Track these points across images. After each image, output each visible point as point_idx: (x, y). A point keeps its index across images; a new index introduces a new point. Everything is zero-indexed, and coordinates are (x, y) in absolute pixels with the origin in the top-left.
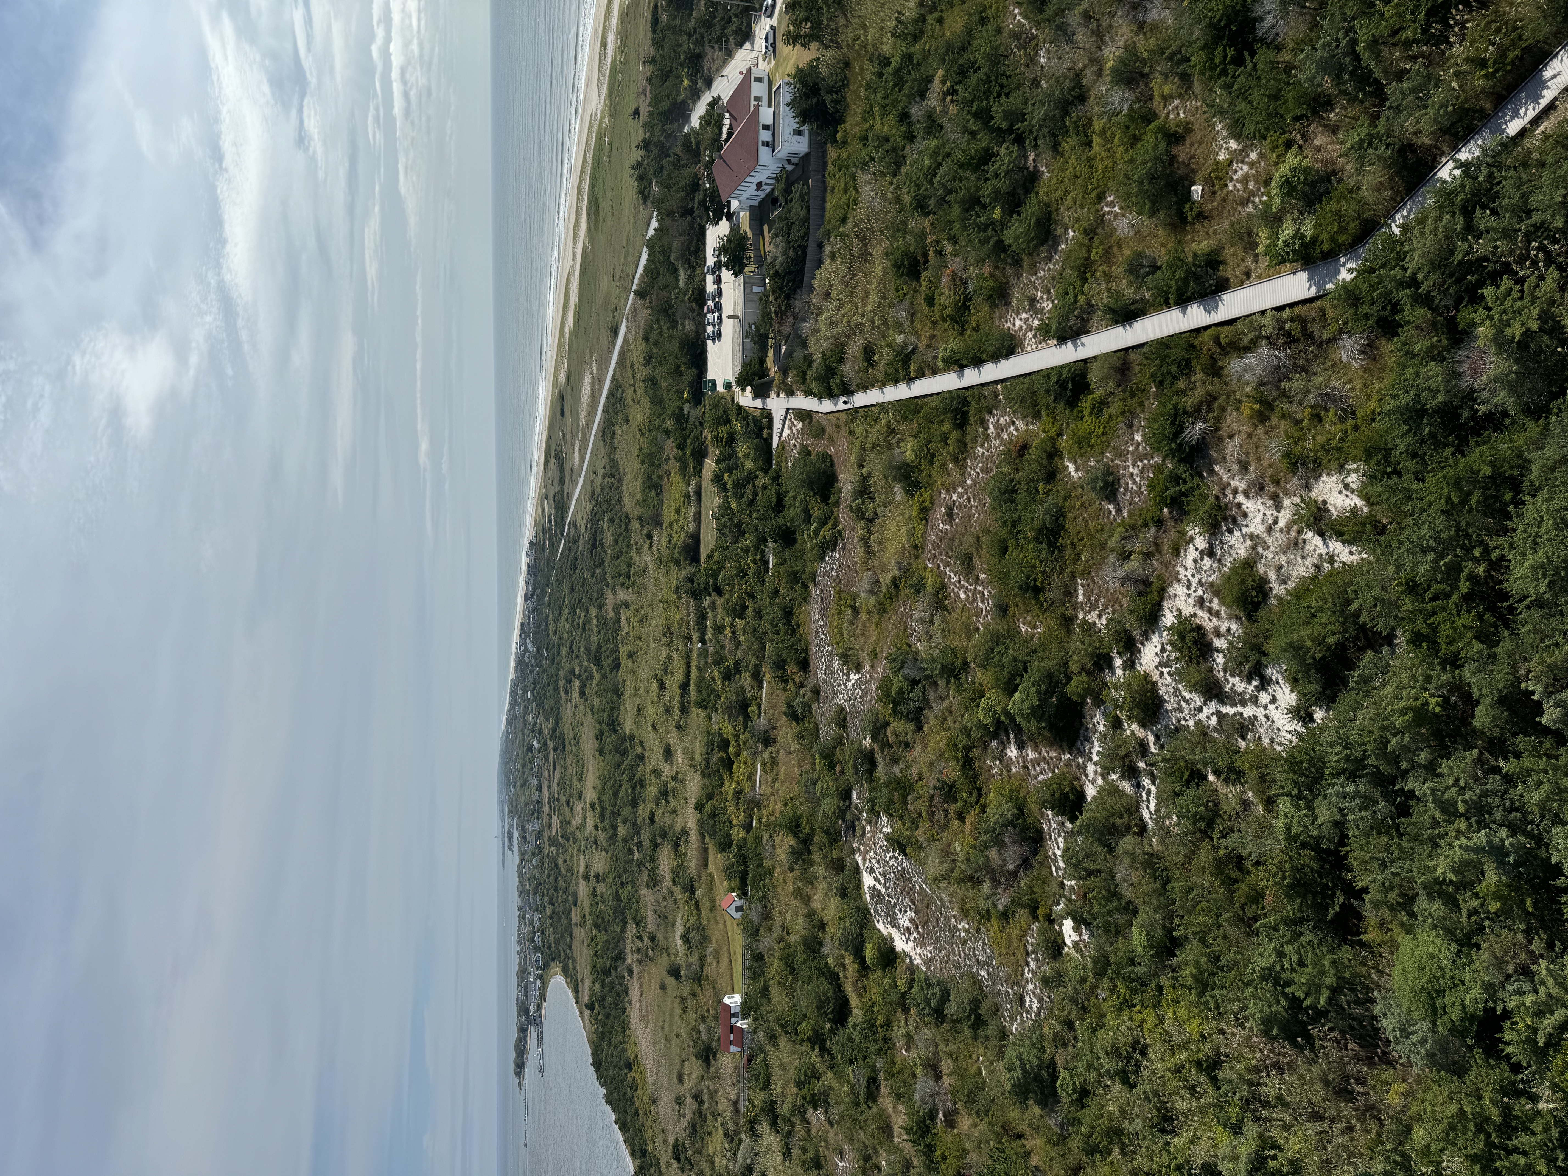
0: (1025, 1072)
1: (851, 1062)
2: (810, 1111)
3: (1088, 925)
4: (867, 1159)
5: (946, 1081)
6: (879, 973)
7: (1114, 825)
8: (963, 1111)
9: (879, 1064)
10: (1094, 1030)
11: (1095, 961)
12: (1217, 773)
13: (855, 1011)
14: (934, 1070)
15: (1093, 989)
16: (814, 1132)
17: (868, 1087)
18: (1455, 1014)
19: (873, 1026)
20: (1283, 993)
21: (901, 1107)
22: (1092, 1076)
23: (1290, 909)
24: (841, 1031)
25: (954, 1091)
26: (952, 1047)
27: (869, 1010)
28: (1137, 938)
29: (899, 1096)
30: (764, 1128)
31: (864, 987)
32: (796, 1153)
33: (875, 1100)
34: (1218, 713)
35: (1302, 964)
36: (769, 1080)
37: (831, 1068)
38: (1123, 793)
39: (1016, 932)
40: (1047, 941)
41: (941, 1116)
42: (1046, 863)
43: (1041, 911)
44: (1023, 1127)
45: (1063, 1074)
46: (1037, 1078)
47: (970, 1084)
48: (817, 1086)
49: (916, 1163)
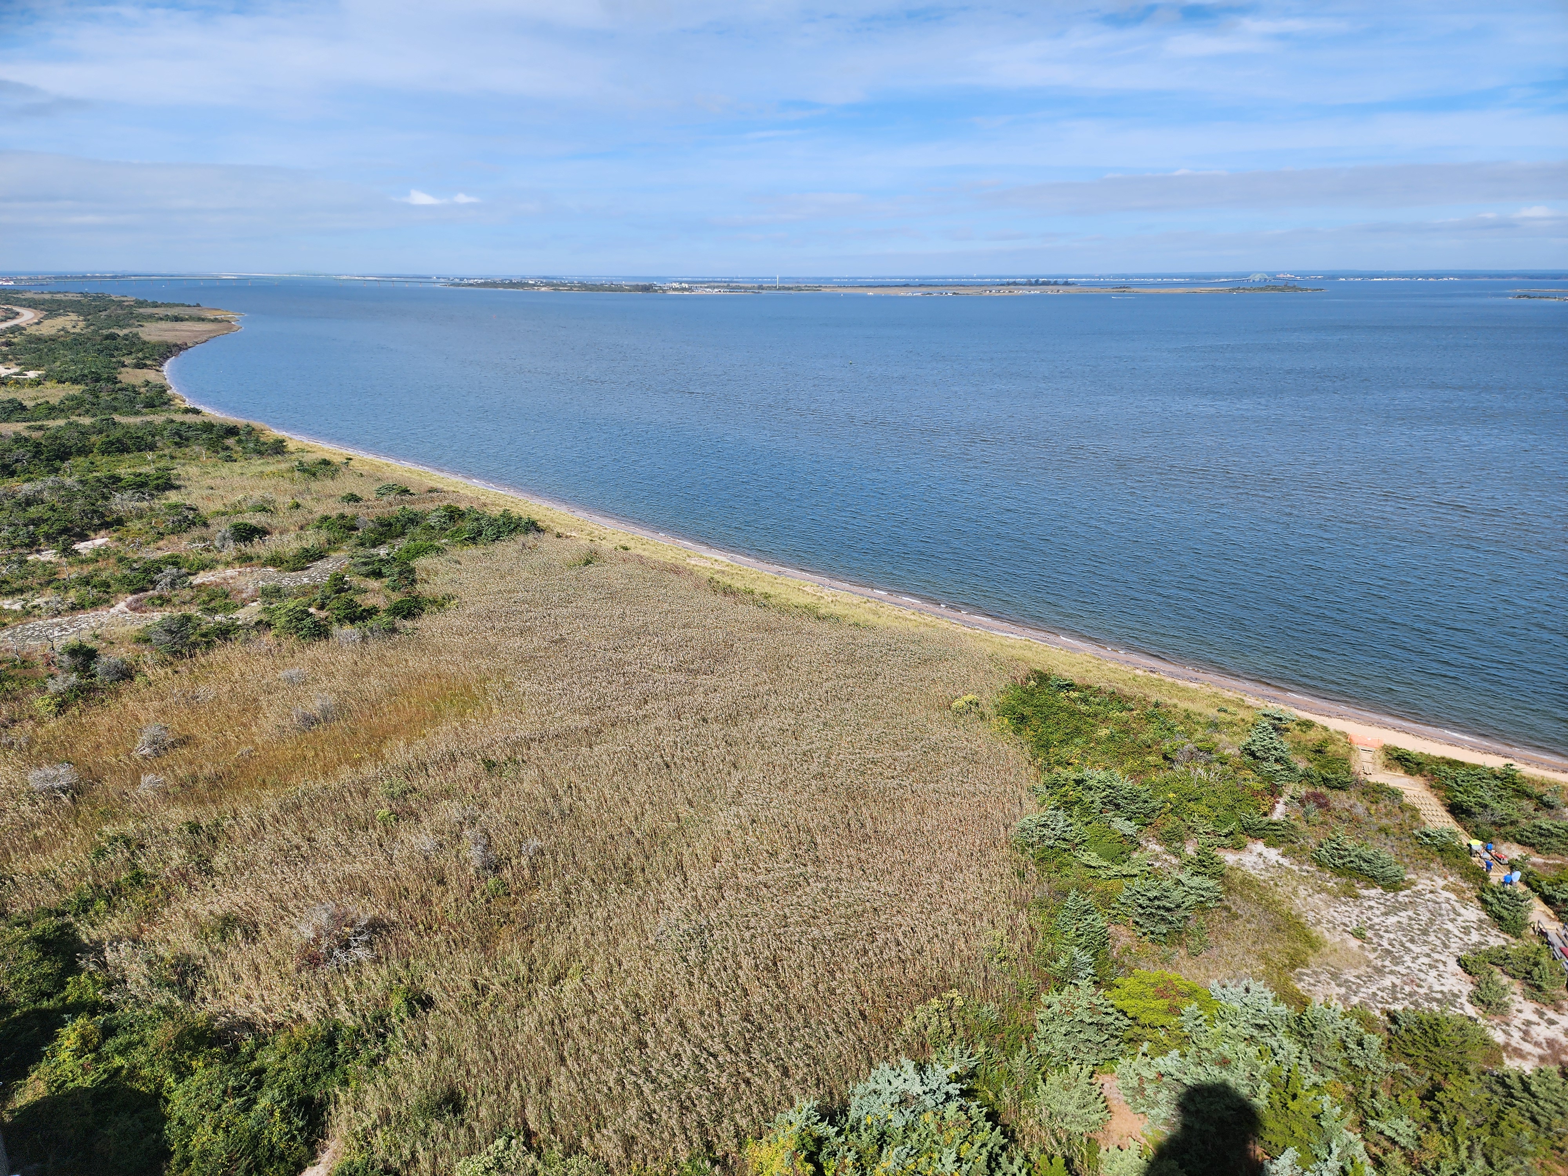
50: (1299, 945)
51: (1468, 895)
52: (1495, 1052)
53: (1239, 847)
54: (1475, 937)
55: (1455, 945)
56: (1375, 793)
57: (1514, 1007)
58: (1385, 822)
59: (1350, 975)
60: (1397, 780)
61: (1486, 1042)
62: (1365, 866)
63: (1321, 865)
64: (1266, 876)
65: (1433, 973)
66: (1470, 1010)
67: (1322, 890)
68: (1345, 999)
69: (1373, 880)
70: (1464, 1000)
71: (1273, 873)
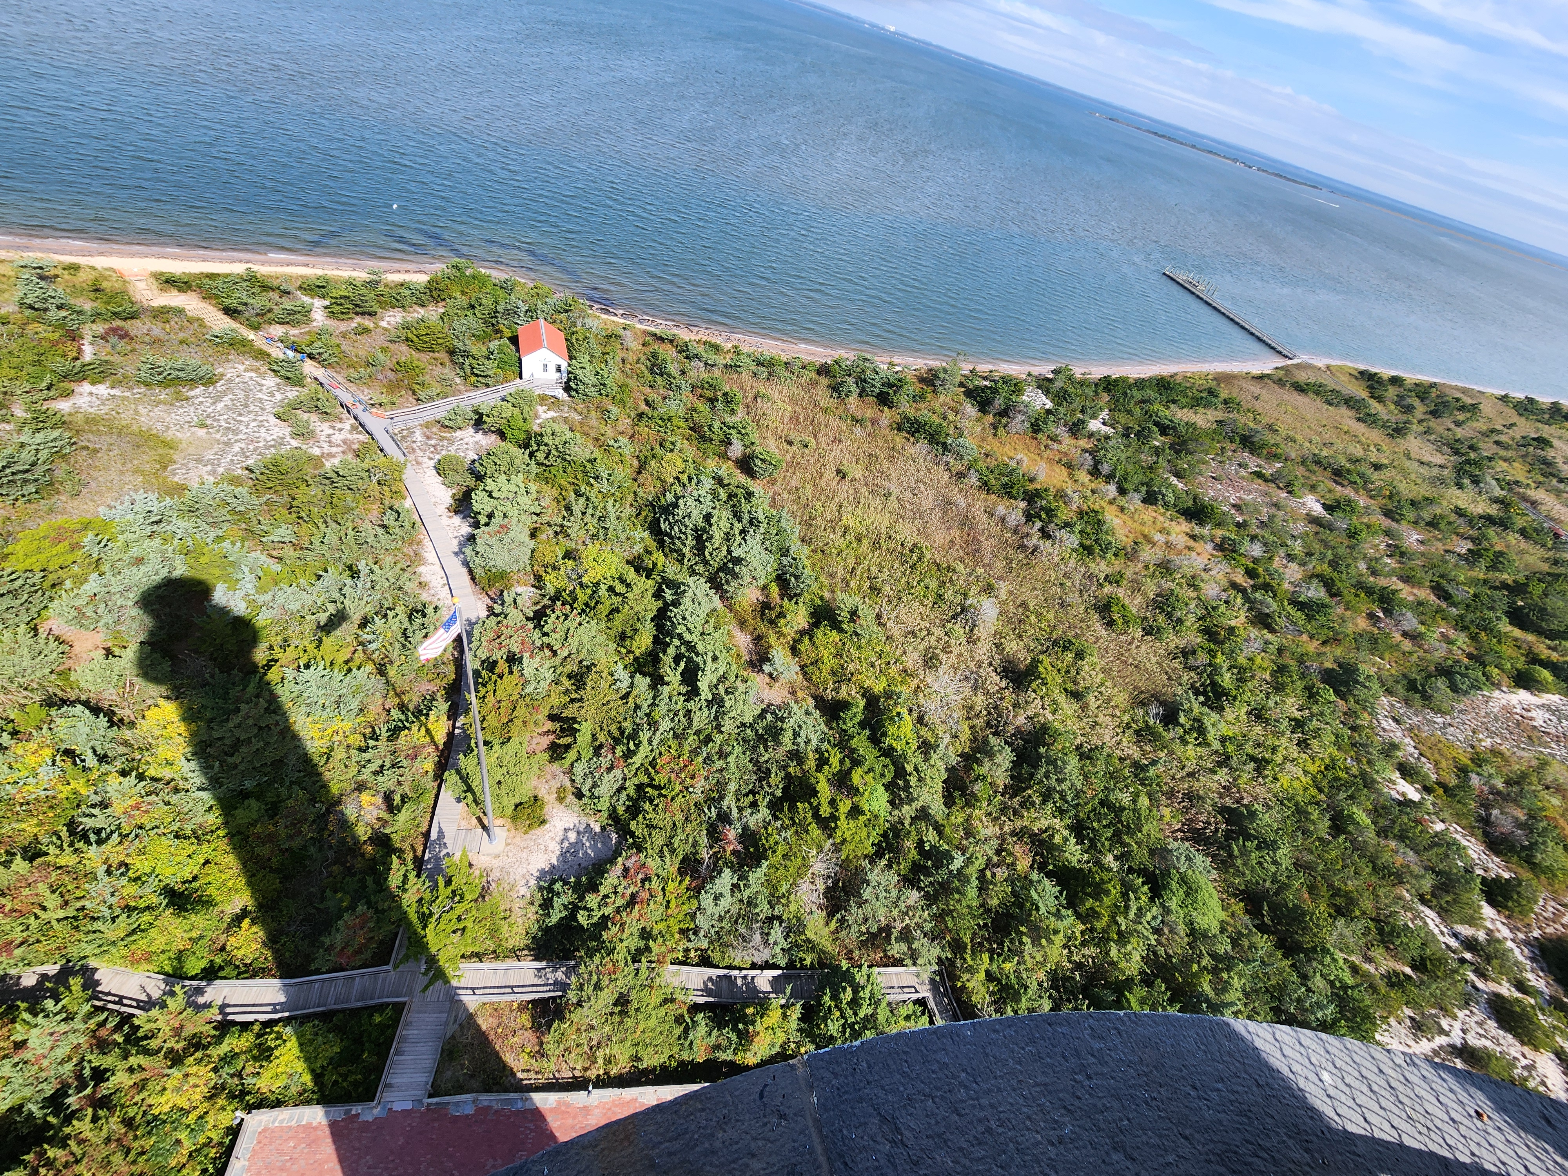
0: (1358, 682)
1: (1475, 596)
2: (1470, 545)
3: (1400, 803)
4: (1402, 554)
5: (1398, 637)
6: (1520, 666)
7: (1447, 892)
8: (1370, 628)
9: (1454, 611)
10: (1337, 737)
11: (1374, 781)
12: (1408, 977)
13: (1509, 628)
14: (1413, 636)
15: (1358, 761)
16: (1454, 537)
17: (1446, 592)
18: (1174, 885)
19: (1485, 630)
20: (1256, 838)
21: (1411, 598)
22: (1315, 709)
23: (1289, 896)
24: (1506, 608)
25: (1388, 635)
26: (1414, 658)
27: (1500, 637)
28: (1363, 817)
29: (1420, 604)
30: (1494, 510)
31: (1519, 647)
32: (1453, 517)
33: (1432, 587)
34: (1447, 1034)
35: (1260, 863)
36: (1525, 537)
37: (1485, 581)
38: (1462, 922)
39: (1444, 764)
40: (1417, 773)
41: (1381, 615)
42: (1471, 830)
43: (1441, 791)
44: (1327, 649)
45: (1333, 698)
46: (1346, 684)
47: (1381, 646)
48: (1483, 563)
49: (1372, 579)
50: (160, 451)
51: (263, 370)
52: (317, 462)
53: (68, 394)
54: (278, 396)
55: (268, 406)
56: (162, 314)
57: (318, 430)
58: (181, 335)
59: (209, 455)
60: (174, 299)
61: (310, 458)
62: (181, 374)
63: (147, 385)
64: (105, 409)
65: (263, 430)
66: (295, 443)
67: (158, 403)
68: (213, 473)
69: (192, 382)
70: (288, 439)
71: (110, 405)
